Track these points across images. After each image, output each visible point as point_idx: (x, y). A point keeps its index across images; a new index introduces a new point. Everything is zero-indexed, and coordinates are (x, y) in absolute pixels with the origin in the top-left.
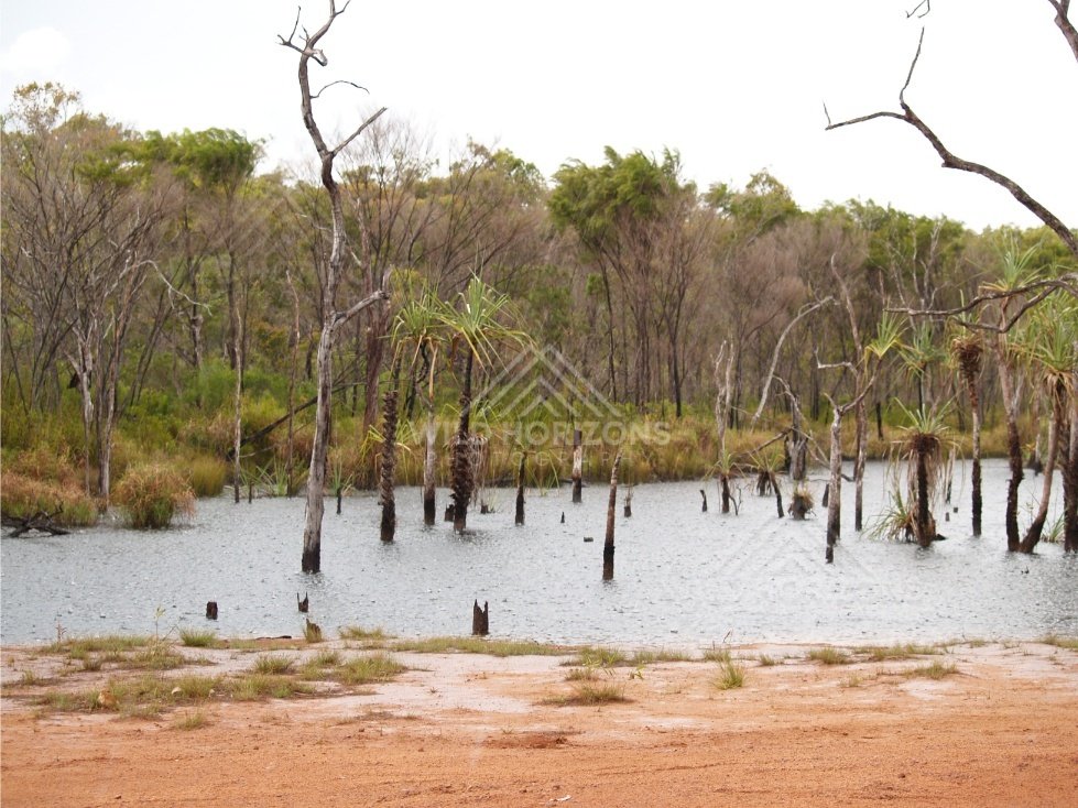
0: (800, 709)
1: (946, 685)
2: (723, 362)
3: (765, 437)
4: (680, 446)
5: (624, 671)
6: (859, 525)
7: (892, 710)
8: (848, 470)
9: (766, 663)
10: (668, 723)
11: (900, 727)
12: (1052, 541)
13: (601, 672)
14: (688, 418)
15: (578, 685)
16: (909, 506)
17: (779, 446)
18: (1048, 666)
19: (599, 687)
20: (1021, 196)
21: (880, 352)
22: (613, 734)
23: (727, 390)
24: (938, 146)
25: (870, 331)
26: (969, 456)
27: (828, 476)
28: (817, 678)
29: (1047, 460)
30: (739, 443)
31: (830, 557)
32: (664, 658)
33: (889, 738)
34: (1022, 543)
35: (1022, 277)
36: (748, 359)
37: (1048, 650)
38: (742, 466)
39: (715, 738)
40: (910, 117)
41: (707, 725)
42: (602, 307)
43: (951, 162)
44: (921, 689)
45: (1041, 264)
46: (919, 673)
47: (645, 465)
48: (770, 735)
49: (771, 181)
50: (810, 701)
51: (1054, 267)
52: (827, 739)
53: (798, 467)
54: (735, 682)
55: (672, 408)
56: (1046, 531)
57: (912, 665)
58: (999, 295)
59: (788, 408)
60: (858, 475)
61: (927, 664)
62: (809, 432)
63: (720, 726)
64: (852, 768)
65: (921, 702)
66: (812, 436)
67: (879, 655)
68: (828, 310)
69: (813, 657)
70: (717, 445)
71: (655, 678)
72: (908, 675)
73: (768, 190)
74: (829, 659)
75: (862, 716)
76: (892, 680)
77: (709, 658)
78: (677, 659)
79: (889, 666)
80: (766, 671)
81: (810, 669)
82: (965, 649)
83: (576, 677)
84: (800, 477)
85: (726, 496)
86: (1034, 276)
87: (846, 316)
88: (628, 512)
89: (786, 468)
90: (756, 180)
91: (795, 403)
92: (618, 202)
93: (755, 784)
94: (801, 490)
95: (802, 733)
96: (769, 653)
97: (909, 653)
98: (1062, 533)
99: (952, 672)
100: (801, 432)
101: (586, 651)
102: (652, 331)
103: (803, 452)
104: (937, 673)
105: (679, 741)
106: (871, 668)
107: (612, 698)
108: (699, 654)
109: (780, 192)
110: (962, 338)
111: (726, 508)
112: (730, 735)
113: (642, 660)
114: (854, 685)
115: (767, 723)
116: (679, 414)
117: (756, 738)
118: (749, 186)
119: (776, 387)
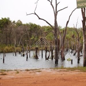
0: (25, 75)
1: (40, 73)
2: (15, 40)
3: (20, 48)
4: (11, 49)
5: (6, 72)
6: (30, 57)
7: (35, 75)
8: (28, 52)
9: (21, 71)
10: (11, 77)
11: (36, 77)
12: (50, 58)
13: (4, 72)
14: (11, 46)
15: (1, 73)
16: (35, 55)
17: (21, 49)
18: (51, 71)
19: (4, 73)
20: (47, 22)
21: (32, 39)
22: (6, 78)
23: (15, 43)
24: (38, 17)
25: (31, 37)
26: (41, 50)
27: (26, 52)
28: (27, 72)
29: (49, 50)
30: (17, 49)
31: (27, 60)
32: (10, 70)
33: (34, 78)
34: (47, 59)
35: (47, 31)
36: (17, 40)
37: (50, 69)
38: (17, 51)
39: (16, 78)
40: (35, 14)
41: (15, 77)
42: (2, 34)
43: (40, 19)
44: (38, 73)
45: (48, 30)
46: (37, 72)
47: (7, 51)
48: (22, 78)
49: (20, 21)
50: (26, 75)
51: (50, 30)
52: (28, 78)
53: (23, 51)
54: (18, 73)
55: (10, 45)
56: (50, 57)
57: (37, 71)
58: (44, 33)
59: (22, 45)
60: (29, 52)
61: (38, 71)
62: (24, 47)
63: (17, 77)
64: (31, 81)
65: (38, 74)
66: (24, 48)
67: (33, 70)
68: (26, 35)
69: (26, 70)
70: (15, 49)
71: (10, 73)
72: (36, 72)
73: (20, 22)
74: (28, 70)
75: (32, 76)
76: (34, 72)
77: (15, 70)
78: (12, 71)
79: (34, 71)
80: (21, 72)
81: (26, 71)
82: (42, 69)
83: (1, 72)
84: (23, 52)
85: (16, 54)
86: (48, 31)
87: (28, 35)
88: (5, 56)
89: (22, 51)
90: (18, 21)
91: (23, 44)
92: (4, 23)
93: (21, 82)
94: (24, 53)
95: (25, 78)
96: (21, 70)
97: (36, 70)
98: (51, 58)
99: (41, 71)
100: (23, 48)
101: (2, 70)
102: (7, 37)
103: (24, 50)
104: (39, 72)
105: (13, 79)
106: (32, 71)
107: (5, 74)
108: (14, 70)
109: (21, 22)
110: (41, 37)
111: (16, 55)
112: (18, 78)
113: (8, 71)
114: (31, 73)
115: (22, 77)
116: (10, 46)
117: (21, 78)
118: (18, 22)
119: (21, 43)
